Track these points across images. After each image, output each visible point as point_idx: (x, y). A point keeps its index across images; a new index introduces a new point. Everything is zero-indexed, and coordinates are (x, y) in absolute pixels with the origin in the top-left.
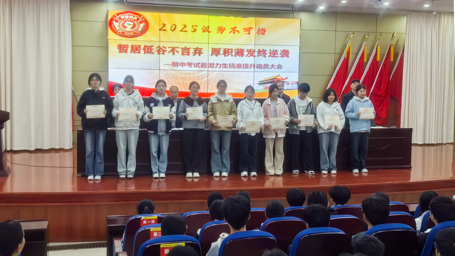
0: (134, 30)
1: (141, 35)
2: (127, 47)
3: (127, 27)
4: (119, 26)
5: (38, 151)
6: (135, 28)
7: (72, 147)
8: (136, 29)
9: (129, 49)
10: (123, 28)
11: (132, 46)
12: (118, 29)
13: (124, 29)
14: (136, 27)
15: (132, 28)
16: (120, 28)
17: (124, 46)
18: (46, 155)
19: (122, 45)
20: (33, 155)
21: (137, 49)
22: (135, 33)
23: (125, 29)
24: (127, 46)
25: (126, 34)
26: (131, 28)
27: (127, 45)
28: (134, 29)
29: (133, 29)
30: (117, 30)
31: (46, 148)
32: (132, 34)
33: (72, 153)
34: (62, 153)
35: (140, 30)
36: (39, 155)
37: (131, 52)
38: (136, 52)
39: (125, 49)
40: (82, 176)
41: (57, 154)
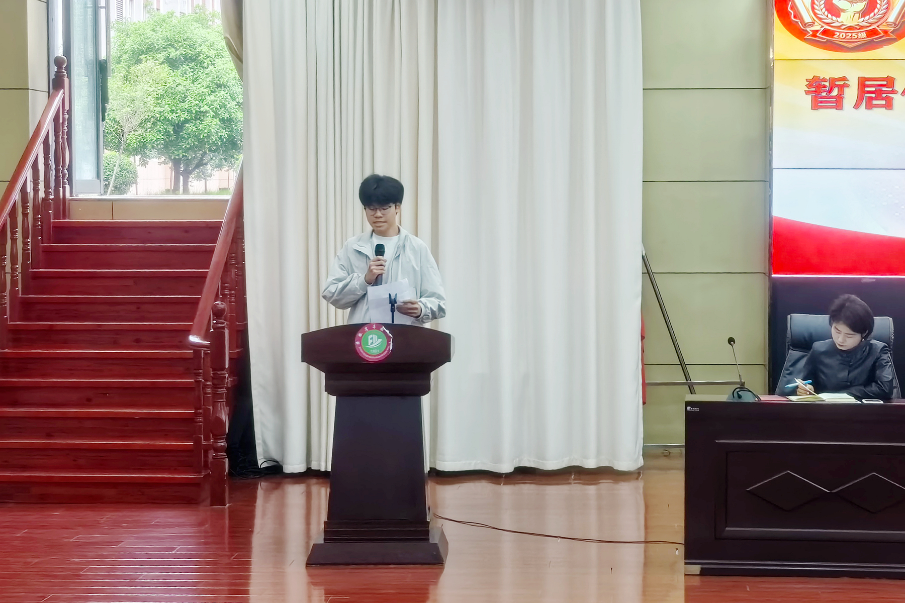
0: (870, 21)
1: (895, 40)
2: (841, 88)
3: (843, 11)
4: (813, 8)
6: (872, 14)
7: (641, 462)
8: (877, 17)
9: (851, 94)
10: (830, 16)
12: (807, 19)
13: (830, 18)
14: (876, 11)
16: (815, 14)
17: (833, 81)
19: (824, 80)
21: (878, 94)
23: (834, 18)
25: (839, 36)
26: (858, 12)
27: (844, 79)
28: (871, 18)
29: (867, 18)
30: (805, 25)
32: (864, 35)
35: (892, 18)
37: (857, 106)
38: (875, 102)
39: (835, 92)
40: (704, 573)
41: (591, 490)
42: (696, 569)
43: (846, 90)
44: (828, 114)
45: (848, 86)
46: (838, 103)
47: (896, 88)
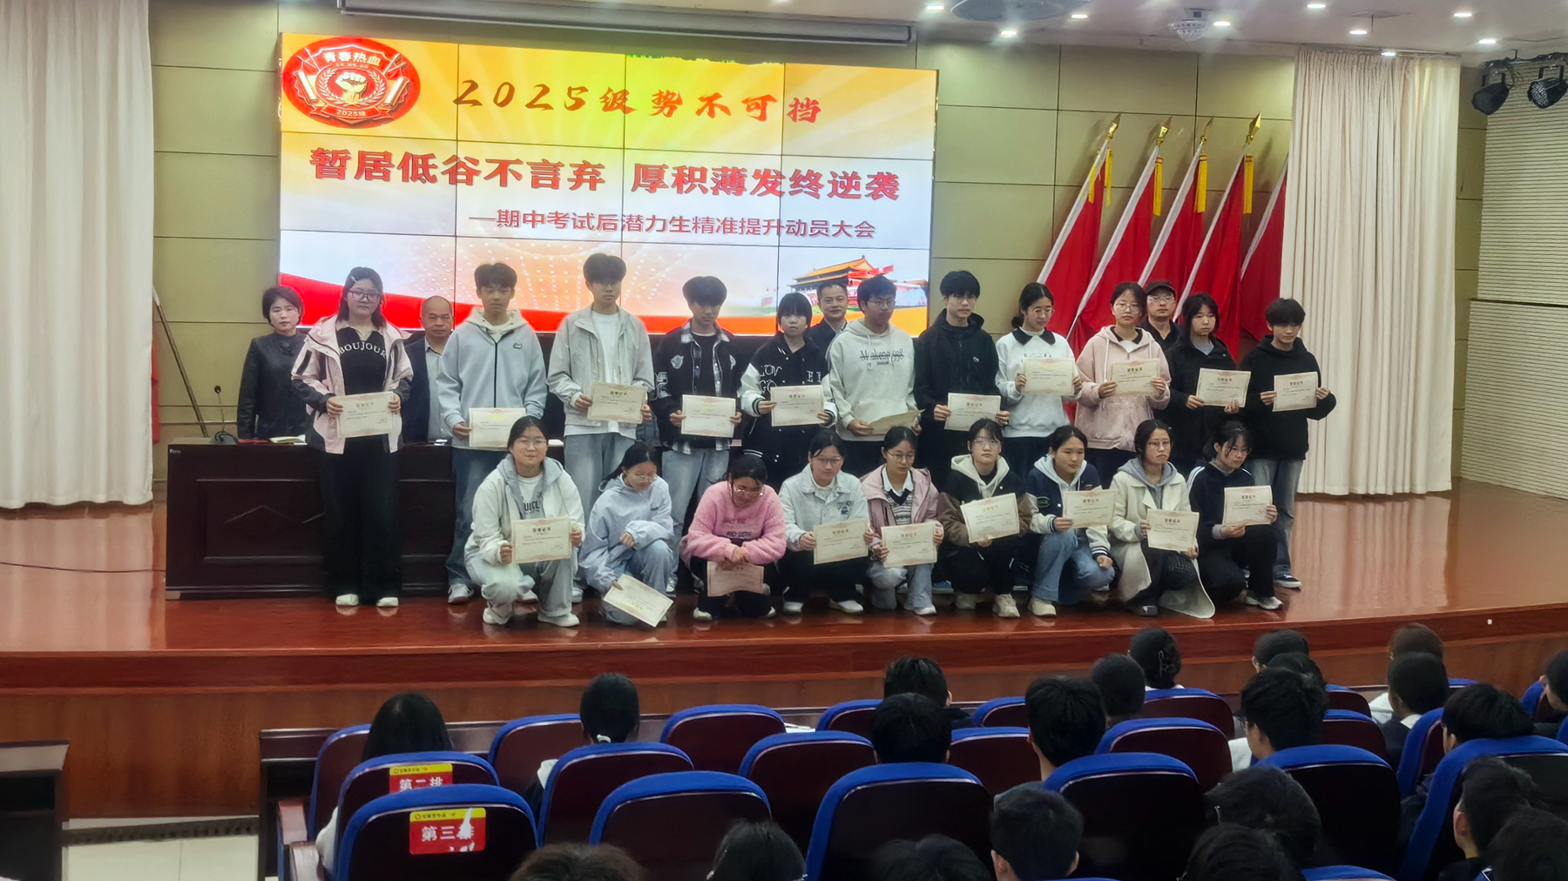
0: (370, 101)
1: (392, 120)
2: (344, 160)
3: (345, 91)
4: (318, 87)
5: (34, 510)
6: (371, 96)
7: (150, 496)
8: (375, 98)
9: (352, 166)
10: (333, 95)
11: (362, 156)
12: (312, 97)
13: (333, 97)
14: (375, 92)
15: (364, 93)
16: (319, 92)
17: (336, 154)
18: (63, 526)
19: (328, 152)
20: (17, 525)
21: (377, 165)
22: (374, 112)
23: (337, 97)
24: (343, 156)
25: (341, 113)
26: (359, 93)
27: (346, 152)
28: (369, 99)
29: (366, 98)
30: (311, 101)
31: (61, 500)
32: (363, 114)
33: (149, 517)
34: (116, 518)
35: (389, 99)
36: (39, 523)
37: (358, 176)
38: (374, 174)
39: (338, 164)
40: (183, 597)
41: (101, 523)
42: (176, 595)
43: (348, 162)
44: (331, 183)
45: (350, 158)
46: (341, 174)
47: (393, 162)
